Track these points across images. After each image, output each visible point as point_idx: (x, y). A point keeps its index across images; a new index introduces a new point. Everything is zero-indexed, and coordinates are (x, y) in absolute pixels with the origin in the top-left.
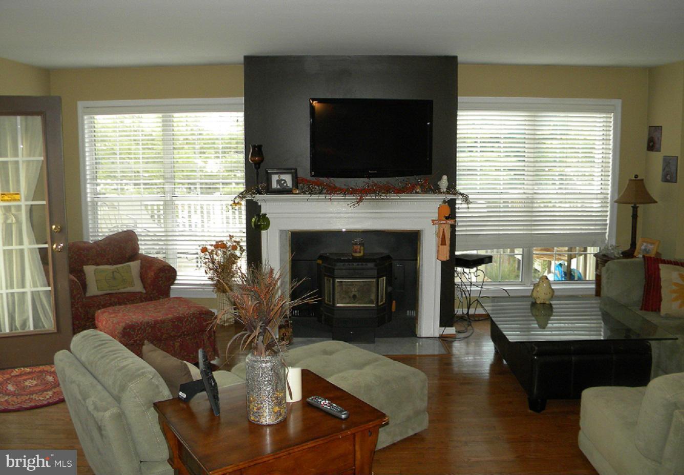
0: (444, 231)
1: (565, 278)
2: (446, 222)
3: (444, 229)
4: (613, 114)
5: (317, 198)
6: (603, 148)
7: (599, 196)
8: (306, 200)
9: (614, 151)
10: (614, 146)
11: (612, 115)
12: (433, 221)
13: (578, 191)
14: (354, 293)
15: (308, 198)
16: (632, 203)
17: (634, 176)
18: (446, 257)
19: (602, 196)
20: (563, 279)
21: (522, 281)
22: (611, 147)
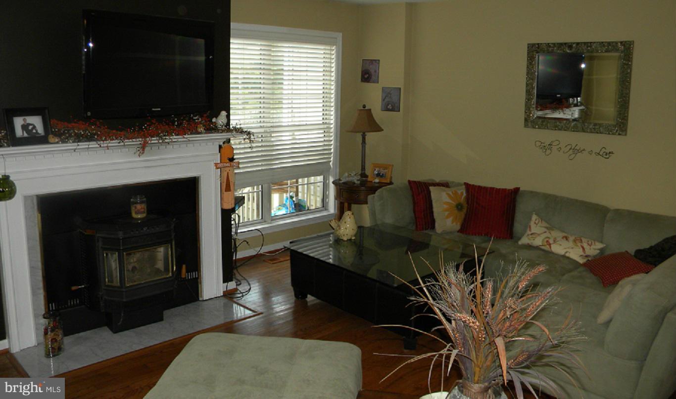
0: (228, 175)
1: (295, 210)
2: (231, 164)
3: (228, 173)
4: (335, 46)
5: (87, 146)
6: (324, 79)
7: (322, 126)
8: (73, 151)
9: (337, 82)
10: (337, 78)
11: (334, 48)
12: (216, 164)
13: (304, 123)
14: (132, 265)
15: (75, 148)
16: (361, 132)
17: (362, 107)
18: (232, 204)
19: (325, 126)
20: (294, 211)
21: (262, 218)
22: (333, 78)
